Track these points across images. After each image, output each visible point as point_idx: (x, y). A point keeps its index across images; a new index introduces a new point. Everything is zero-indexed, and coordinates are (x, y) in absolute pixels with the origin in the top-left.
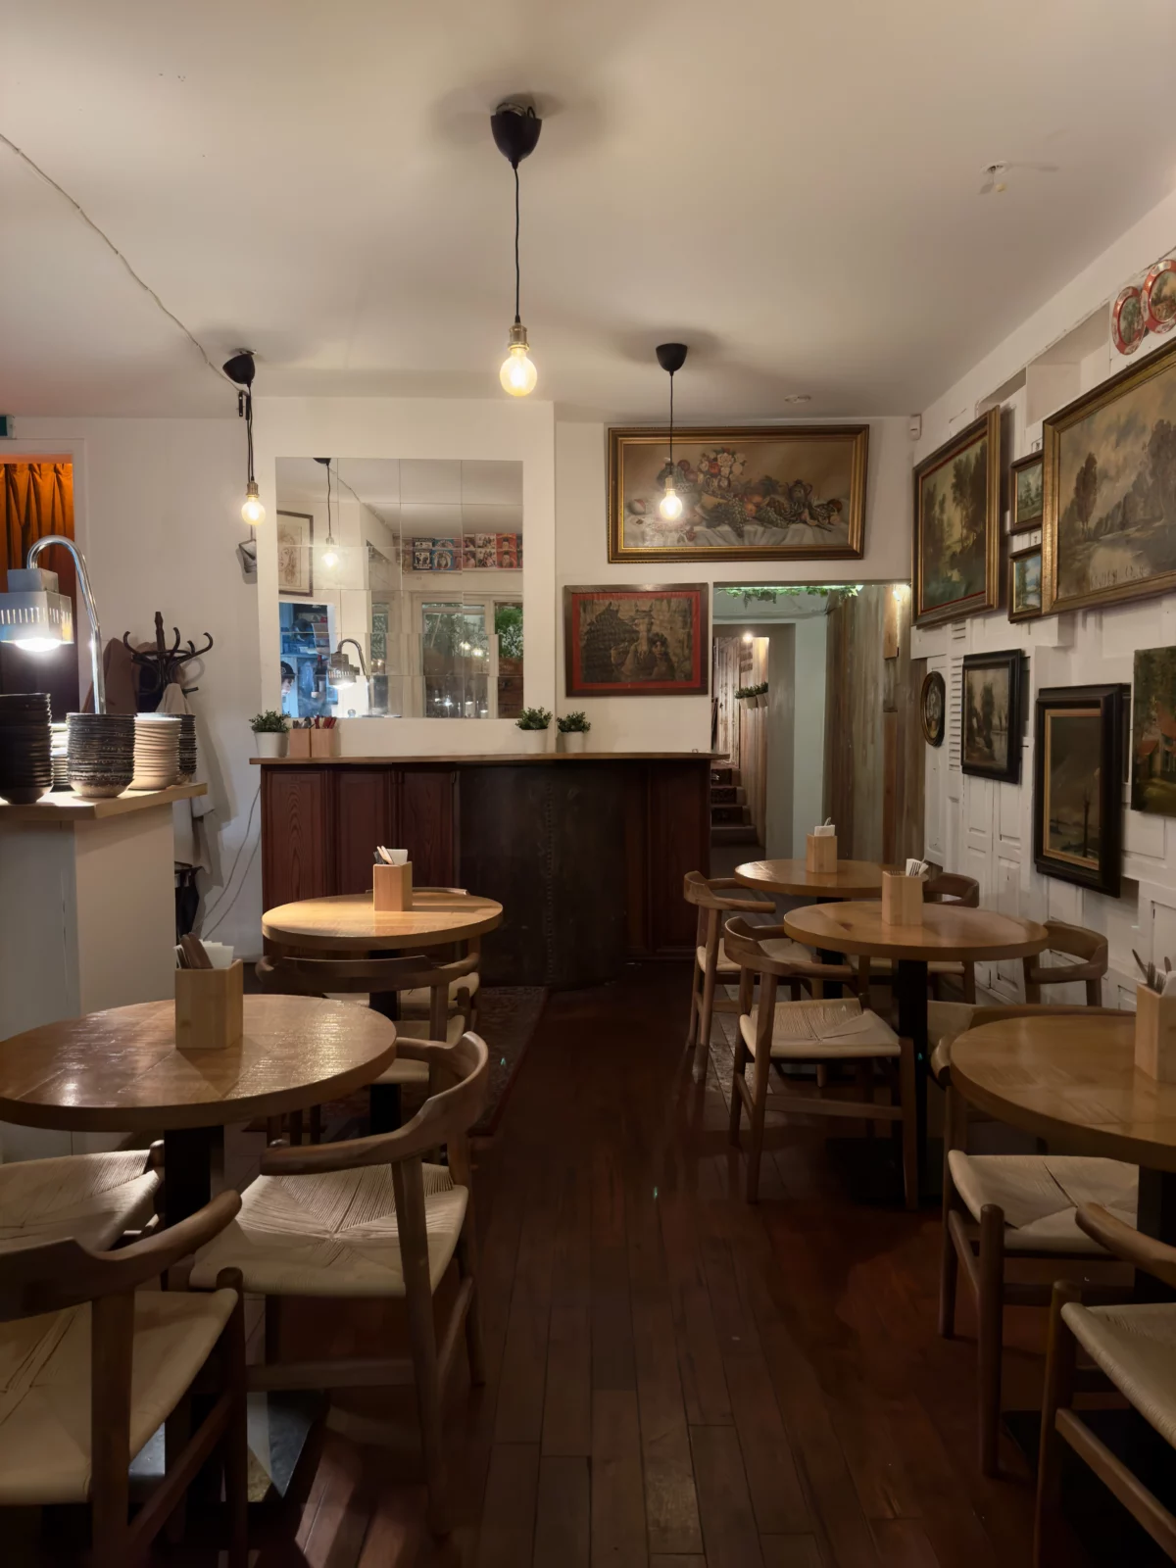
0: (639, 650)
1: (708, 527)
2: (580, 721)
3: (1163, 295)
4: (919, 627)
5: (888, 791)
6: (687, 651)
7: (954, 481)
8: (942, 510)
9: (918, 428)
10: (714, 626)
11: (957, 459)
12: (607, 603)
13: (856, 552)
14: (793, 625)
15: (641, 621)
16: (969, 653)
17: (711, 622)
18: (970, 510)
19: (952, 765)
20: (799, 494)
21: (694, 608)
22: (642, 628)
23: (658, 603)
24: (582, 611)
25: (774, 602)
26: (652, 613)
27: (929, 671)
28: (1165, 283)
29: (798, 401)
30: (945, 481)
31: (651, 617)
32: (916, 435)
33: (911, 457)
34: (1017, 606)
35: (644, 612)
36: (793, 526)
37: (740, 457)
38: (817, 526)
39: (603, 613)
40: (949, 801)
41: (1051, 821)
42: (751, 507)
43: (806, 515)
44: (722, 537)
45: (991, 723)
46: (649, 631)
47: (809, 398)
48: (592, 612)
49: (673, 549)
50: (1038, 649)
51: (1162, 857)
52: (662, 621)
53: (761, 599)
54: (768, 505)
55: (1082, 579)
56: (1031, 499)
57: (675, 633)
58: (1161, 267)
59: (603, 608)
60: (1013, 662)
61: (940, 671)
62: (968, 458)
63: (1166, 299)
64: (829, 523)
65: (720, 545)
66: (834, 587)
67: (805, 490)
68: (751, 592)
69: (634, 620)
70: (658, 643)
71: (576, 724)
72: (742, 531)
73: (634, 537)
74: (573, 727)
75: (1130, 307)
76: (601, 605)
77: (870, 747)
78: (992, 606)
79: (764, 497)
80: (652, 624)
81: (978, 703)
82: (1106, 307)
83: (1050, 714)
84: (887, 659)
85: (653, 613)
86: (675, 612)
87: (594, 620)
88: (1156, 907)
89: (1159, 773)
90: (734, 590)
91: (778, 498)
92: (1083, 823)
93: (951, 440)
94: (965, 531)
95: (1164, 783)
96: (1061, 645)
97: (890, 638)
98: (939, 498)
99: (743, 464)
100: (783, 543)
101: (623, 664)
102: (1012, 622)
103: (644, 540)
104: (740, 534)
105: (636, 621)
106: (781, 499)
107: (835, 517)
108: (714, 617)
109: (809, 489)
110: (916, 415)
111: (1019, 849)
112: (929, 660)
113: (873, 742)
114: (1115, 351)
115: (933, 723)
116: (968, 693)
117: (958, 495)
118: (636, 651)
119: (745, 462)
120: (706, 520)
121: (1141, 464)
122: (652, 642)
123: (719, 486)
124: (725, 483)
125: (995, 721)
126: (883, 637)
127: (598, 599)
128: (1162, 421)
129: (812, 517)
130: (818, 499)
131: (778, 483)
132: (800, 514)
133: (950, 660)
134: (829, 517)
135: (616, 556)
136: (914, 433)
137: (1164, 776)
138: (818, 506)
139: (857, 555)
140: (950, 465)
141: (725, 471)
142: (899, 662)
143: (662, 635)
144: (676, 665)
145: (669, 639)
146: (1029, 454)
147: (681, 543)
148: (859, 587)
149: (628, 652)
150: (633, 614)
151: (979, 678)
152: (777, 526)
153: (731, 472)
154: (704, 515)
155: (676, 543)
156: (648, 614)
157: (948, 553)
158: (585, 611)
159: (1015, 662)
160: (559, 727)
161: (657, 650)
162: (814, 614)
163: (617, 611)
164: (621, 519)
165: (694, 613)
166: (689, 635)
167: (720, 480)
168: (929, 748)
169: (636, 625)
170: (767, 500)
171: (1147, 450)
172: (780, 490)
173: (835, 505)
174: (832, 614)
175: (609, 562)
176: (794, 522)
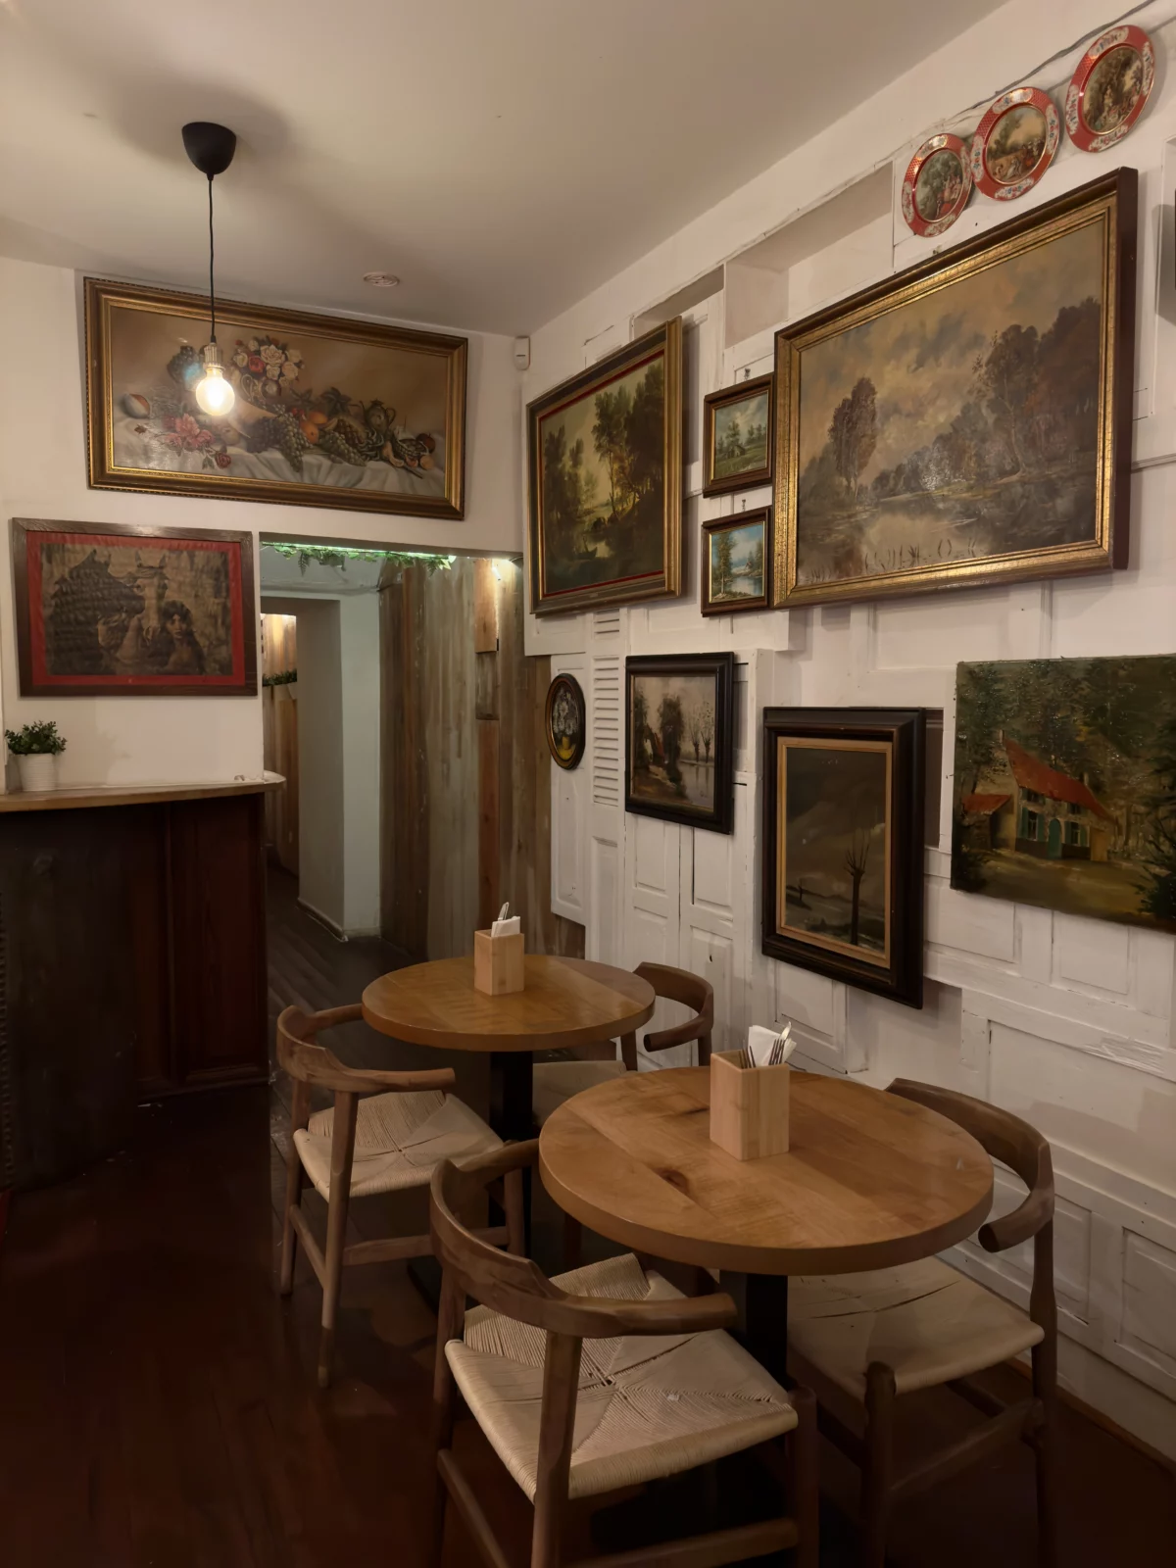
0: (145, 627)
1: (249, 450)
2: (47, 737)
3: (1010, 142)
4: (539, 616)
5: (486, 820)
6: (222, 632)
7: (597, 422)
8: (576, 462)
9: (527, 354)
10: (262, 598)
11: (602, 393)
12: (89, 549)
13: (455, 509)
14: (335, 604)
15: (146, 581)
16: (633, 654)
17: (258, 594)
18: (627, 463)
19: (596, 796)
20: (378, 420)
21: (231, 566)
22: (150, 593)
23: (173, 556)
24: (44, 560)
25: (343, 569)
26: (164, 571)
27: (555, 673)
28: (1016, 124)
29: (382, 284)
30: (582, 423)
31: (163, 577)
32: (523, 364)
33: (519, 392)
34: (713, 595)
35: (152, 568)
36: (372, 464)
37: (295, 355)
38: (403, 467)
39: (83, 565)
40: (594, 844)
41: (788, 887)
42: (312, 430)
43: (388, 451)
44: (271, 465)
45: (678, 749)
46: (160, 597)
47: (398, 281)
48: (64, 564)
49: (194, 477)
50: (761, 653)
51: (1011, 960)
52: (181, 584)
53: (323, 563)
54: (335, 430)
55: (846, 559)
56: (739, 446)
57: (204, 605)
58: (1017, 96)
59: (81, 558)
60: (722, 669)
61: (574, 673)
62: (621, 392)
63: (1014, 149)
64: (419, 465)
65: (265, 476)
66: (421, 555)
67: (387, 416)
68: (310, 552)
69: (136, 579)
70: (176, 617)
71: (39, 741)
72: (301, 462)
73: (130, 451)
74: (35, 747)
75: (938, 166)
76: (79, 553)
77: (456, 764)
78: (671, 593)
79: (330, 417)
80: (165, 587)
81: (653, 721)
82: (884, 172)
83: (784, 743)
84: (480, 654)
85: (167, 571)
86: (202, 571)
87: (67, 576)
88: (994, 1028)
89: (1013, 843)
90: (285, 547)
91: (350, 421)
92: (850, 897)
93: (587, 370)
94: (618, 492)
95: (1023, 857)
96: (792, 649)
97: (485, 627)
98: (571, 445)
99: (298, 365)
100: (359, 486)
101: (118, 646)
102: (705, 615)
103: (148, 459)
104: (297, 466)
105: (139, 582)
106: (356, 425)
107: (426, 459)
108: (263, 588)
109: (390, 413)
110: (525, 337)
111: (731, 921)
112: (553, 660)
113: (459, 755)
114: (904, 231)
115: (565, 740)
116: (635, 708)
117: (604, 440)
118: (140, 629)
119: (300, 362)
120: (246, 439)
121: (970, 392)
122: (166, 614)
123: (265, 393)
124: (272, 389)
125: (687, 747)
126: (472, 622)
127: (73, 542)
128: (1017, 328)
129: (397, 455)
130: (404, 431)
131: (349, 399)
132: (381, 448)
133: (592, 661)
134: (419, 458)
135: (101, 478)
136: (521, 360)
137: (1022, 845)
138: (404, 441)
139: (456, 515)
140: (592, 399)
141: (273, 371)
142: (499, 658)
143: (183, 606)
144: (205, 650)
145: (193, 612)
146: (731, 384)
147: (208, 470)
148: (452, 558)
149: (126, 629)
150: (133, 569)
151: (655, 690)
152: (349, 461)
153: (281, 374)
154: (243, 433)
155: (200, 470)
156: (159, 571)
157: (588, 520)
158: (50, 561)
159: (723, 669)
160: (10, 747)
161: (175, 627)
162: (362, 590)
163: (107, 564)
164: (109, 421)
165: (231, 575)
166: (225, 607)
167: (265, 385)
168: (556, 771)
169: (138, 587)
170: (334, 422)
171: (983, 370)
172: (353, 410)
173: (425, 442)
174: (387, 592)
175: (90, 487)
176: (371, 458)
